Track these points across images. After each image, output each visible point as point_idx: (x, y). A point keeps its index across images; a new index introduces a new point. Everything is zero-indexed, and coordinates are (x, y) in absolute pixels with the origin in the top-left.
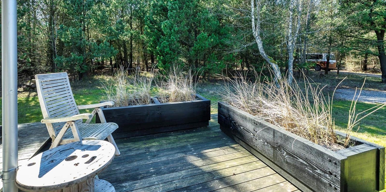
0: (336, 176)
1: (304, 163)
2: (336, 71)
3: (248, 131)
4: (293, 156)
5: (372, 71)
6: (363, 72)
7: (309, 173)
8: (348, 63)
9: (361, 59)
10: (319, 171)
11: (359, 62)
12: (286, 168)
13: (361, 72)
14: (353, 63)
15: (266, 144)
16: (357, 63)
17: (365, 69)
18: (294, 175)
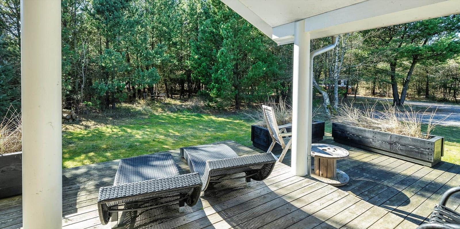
0: (431, 149)
1: (413, 147)
2: (354, 96)
3: (368, 138)
4: (405, 146)
5: (379, 95)
6: (372, 96)
7: (416, 152)
8: (361, 88)
9: (371, 85)
10: (422, 149)
11: (369, 87)
12: (400, 153)
13: (371, 97)
14: (365, 88)
15: (384, 143)
16: (368, 88)
17: (374, 93)
18: (405, 155)
